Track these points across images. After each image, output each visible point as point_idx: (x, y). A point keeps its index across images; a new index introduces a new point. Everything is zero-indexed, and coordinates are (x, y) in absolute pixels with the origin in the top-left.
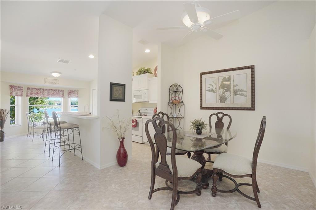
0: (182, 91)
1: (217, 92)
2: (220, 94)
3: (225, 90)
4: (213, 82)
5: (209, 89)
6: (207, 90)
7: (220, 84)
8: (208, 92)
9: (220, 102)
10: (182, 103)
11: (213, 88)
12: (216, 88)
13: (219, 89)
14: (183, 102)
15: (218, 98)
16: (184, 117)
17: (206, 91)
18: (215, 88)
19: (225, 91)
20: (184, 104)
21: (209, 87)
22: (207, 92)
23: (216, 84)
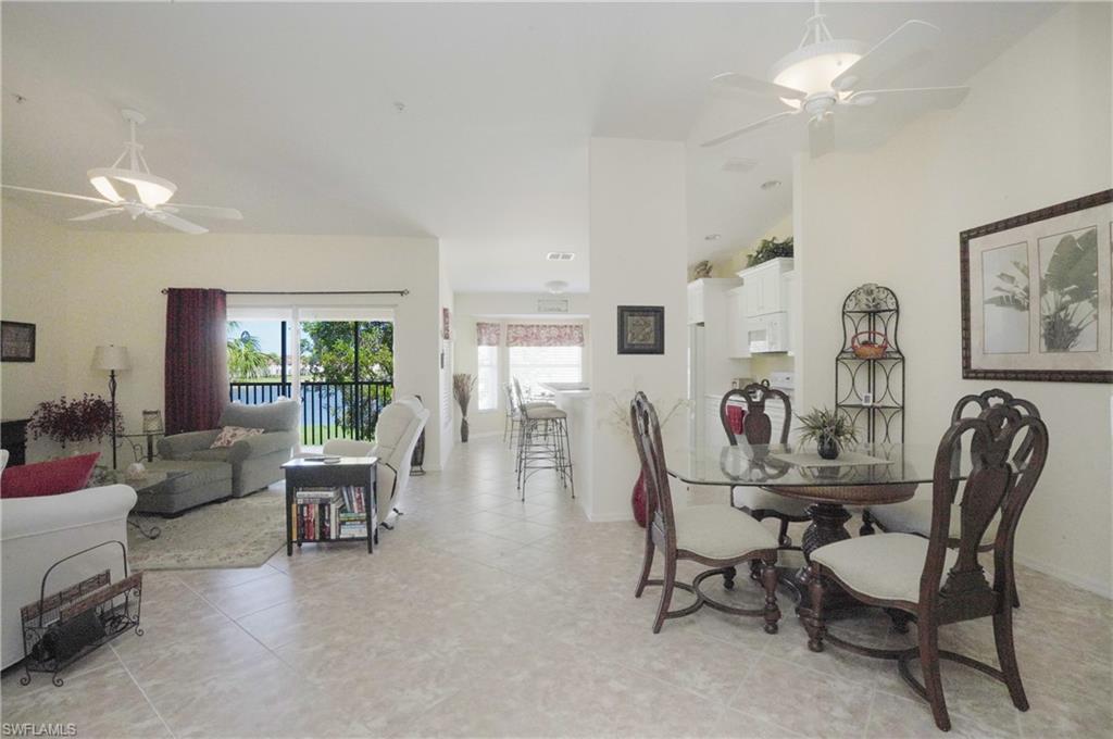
0: (897, 311)
1: (1034, 306)
2: (1047, 314)
3: (1071, 293)
4: (1016, 264)
5: (999, 294)
6: (991, 301)
7: (1045, 270)
8: (993, 306)
9: (1044, 348)
10: (897, 356)
11: (1015, 289)
12: (1027, 290)
13: (1043, 292)
14: (898, 351)
15: (1038, 330)
16: (903, 408)
17: (985, 302)
18: (1022, 287)
19: (1067, 298)
20: (903, 359)
21: (999, 289)
22: (987, 306)
23: (1026, 271)
